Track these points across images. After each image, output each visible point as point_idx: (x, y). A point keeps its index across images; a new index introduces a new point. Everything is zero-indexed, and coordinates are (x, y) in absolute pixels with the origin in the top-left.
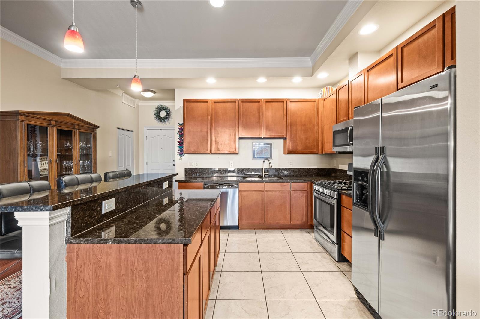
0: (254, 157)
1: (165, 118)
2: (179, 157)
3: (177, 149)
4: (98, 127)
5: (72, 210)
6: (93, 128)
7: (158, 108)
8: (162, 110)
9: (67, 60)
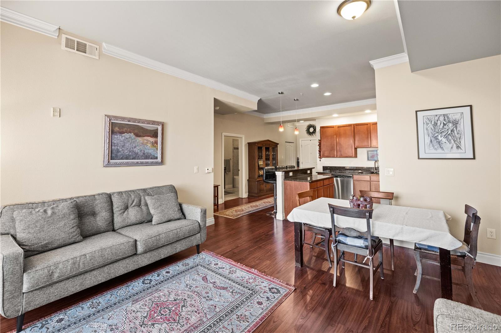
0: (368, 159)
1: (312, 132)
2: (319, 159)
3: (318, 155)
4: (278, 144)
5: (285, 173)
6: (276, 145)
7: (308, 126)
8: (310, 127)
9: (267, 114)
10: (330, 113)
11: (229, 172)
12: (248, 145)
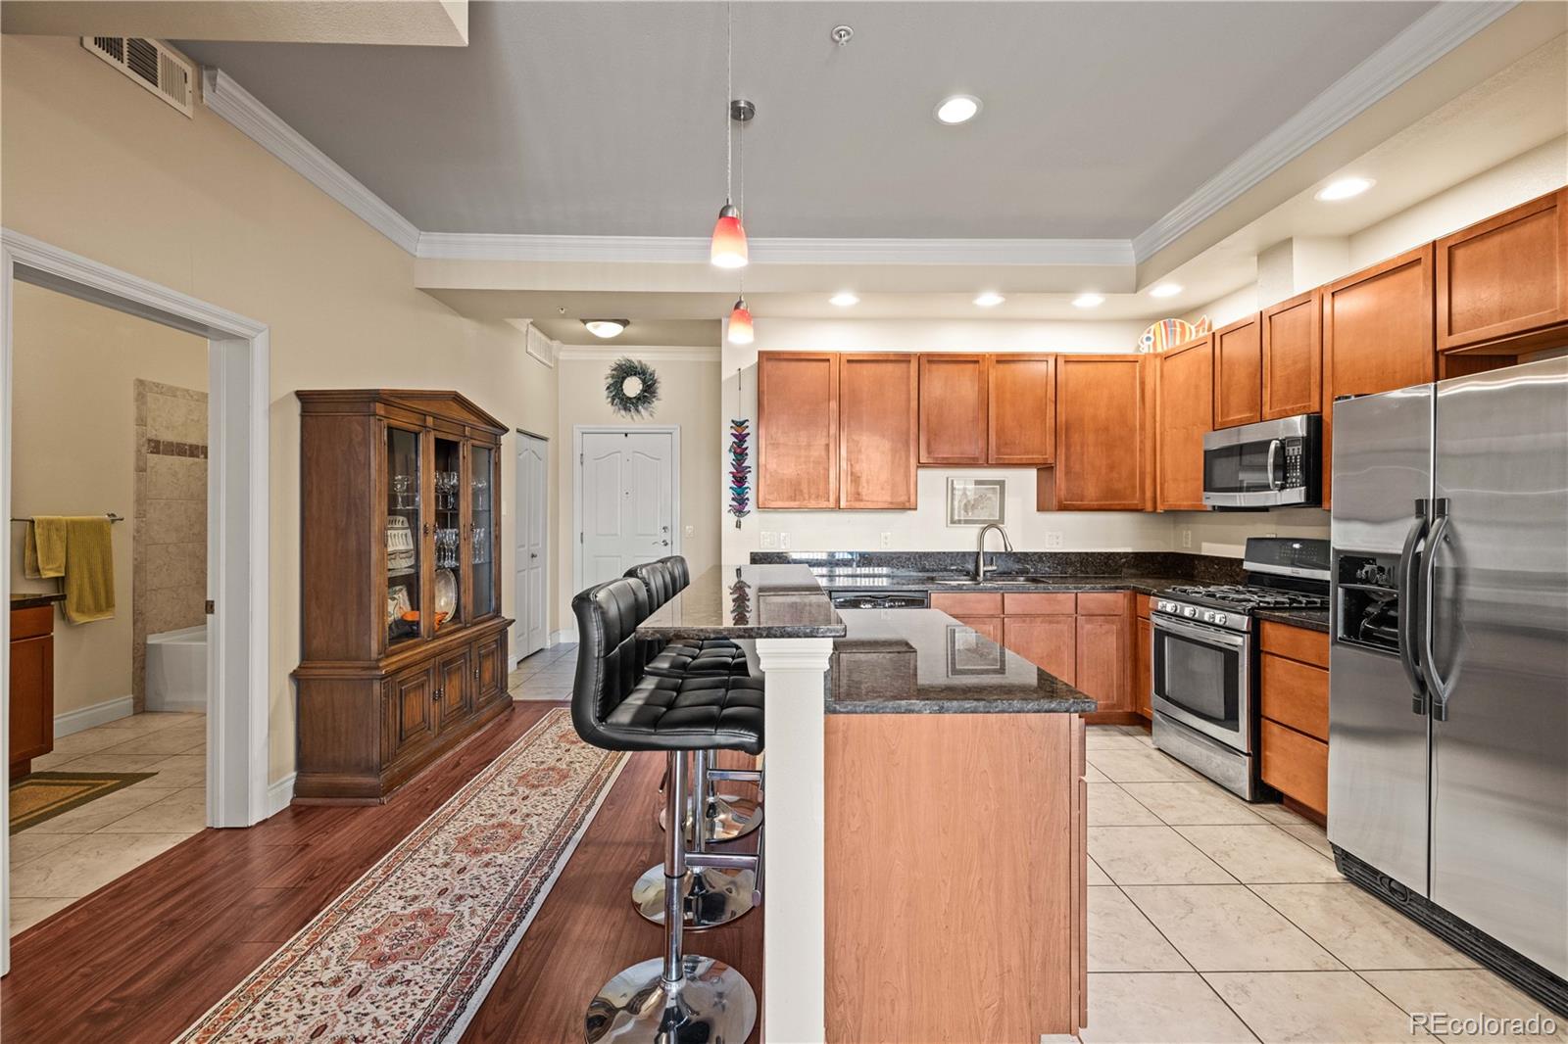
0: (953, 521)
1: (637, 398)
2: (733, 518)
3: (728, 496)
4: (506, 431)
6: (495, 432)
7: (618, 367)
8: (629, 374)
9: (437, 236)
10: (822, 284)
11: (99, 609)
12: (296, 407)
